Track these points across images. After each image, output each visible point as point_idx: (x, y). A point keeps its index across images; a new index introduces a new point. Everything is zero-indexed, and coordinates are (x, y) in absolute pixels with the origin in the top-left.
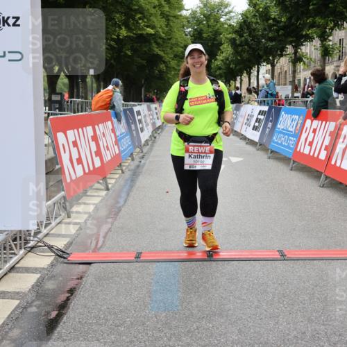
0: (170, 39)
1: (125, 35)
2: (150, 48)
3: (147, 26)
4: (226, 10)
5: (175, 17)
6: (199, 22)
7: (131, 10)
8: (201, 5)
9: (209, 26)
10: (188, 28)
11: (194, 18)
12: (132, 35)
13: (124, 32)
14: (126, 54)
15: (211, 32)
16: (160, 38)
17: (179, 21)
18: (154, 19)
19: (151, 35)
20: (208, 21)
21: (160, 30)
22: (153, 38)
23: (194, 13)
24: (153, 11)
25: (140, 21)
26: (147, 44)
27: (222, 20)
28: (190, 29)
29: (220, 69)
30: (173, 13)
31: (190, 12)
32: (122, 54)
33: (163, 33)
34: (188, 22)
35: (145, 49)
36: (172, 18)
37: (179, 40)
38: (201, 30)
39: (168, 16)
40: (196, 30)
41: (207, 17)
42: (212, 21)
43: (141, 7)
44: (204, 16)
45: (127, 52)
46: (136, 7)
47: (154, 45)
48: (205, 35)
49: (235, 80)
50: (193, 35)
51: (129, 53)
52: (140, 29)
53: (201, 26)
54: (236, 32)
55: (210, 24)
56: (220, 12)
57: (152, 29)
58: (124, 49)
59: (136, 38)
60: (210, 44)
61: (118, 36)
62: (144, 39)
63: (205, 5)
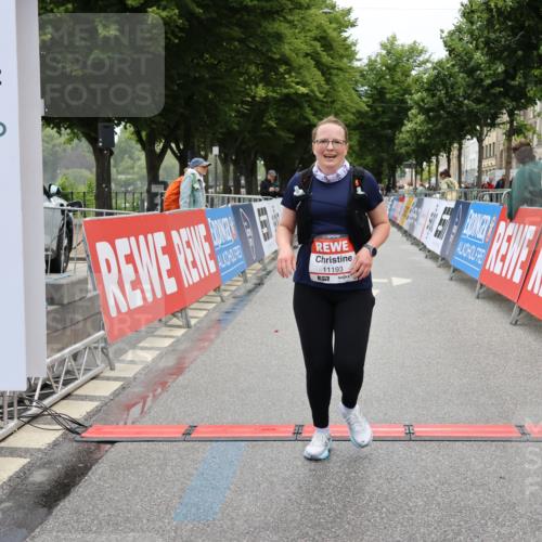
0: (333, 102)
1: (264, 95)
2: (301, 114)
3: (298, 83)
4: (421, 59)
5: (340, 69)
6: (380, 76)
7: (272, 59)
8: (384, 52)
9: (394, 82)
10: (363, 86)
11: (372, 70)
12: (275, 95)
13: (261, 92)
14: (268, 125)
15: (397, 91)
16: (317, 100)
17: (347, 75)
18: (305, 73)
19: (304, 95)
20: (392, 76)
21: (316, 89)
22: (307, 101)
23: (371, 63)
24: (302, 61)
25: (286, 76)
26: (297, 109)
27: (413, 73)
28: (366, 88)
29: (407, 144)
30: (337, 63)
31: (366, 61)
32: (264, 126)
33: (321, 93)
34: (363, 76)
35: (294, 117)
36: (335, 72)
37: (348, 102)
38: (383, 88)
39: (329, 68)
40: (375, 88)
41: (391, 69)
42: (399, 74)
43: (283, 55)
44: (388, 68)
45: (270, 122)
46: (277, 56)
47: (308, 110)
48: (388, 96)
49: (429, 162)
50: (371, 96)
51: (273, 123)
52: (286, 87)
53: (383, 81)
54: (427, 90)
55: (396, 79)
56: (411, 61)
57: (304, 86)
58: (265, 119)
59: (281, 100)
60: (396, 109)
61: (253, 98)
62: (292, 101)
63: (389, 53)
